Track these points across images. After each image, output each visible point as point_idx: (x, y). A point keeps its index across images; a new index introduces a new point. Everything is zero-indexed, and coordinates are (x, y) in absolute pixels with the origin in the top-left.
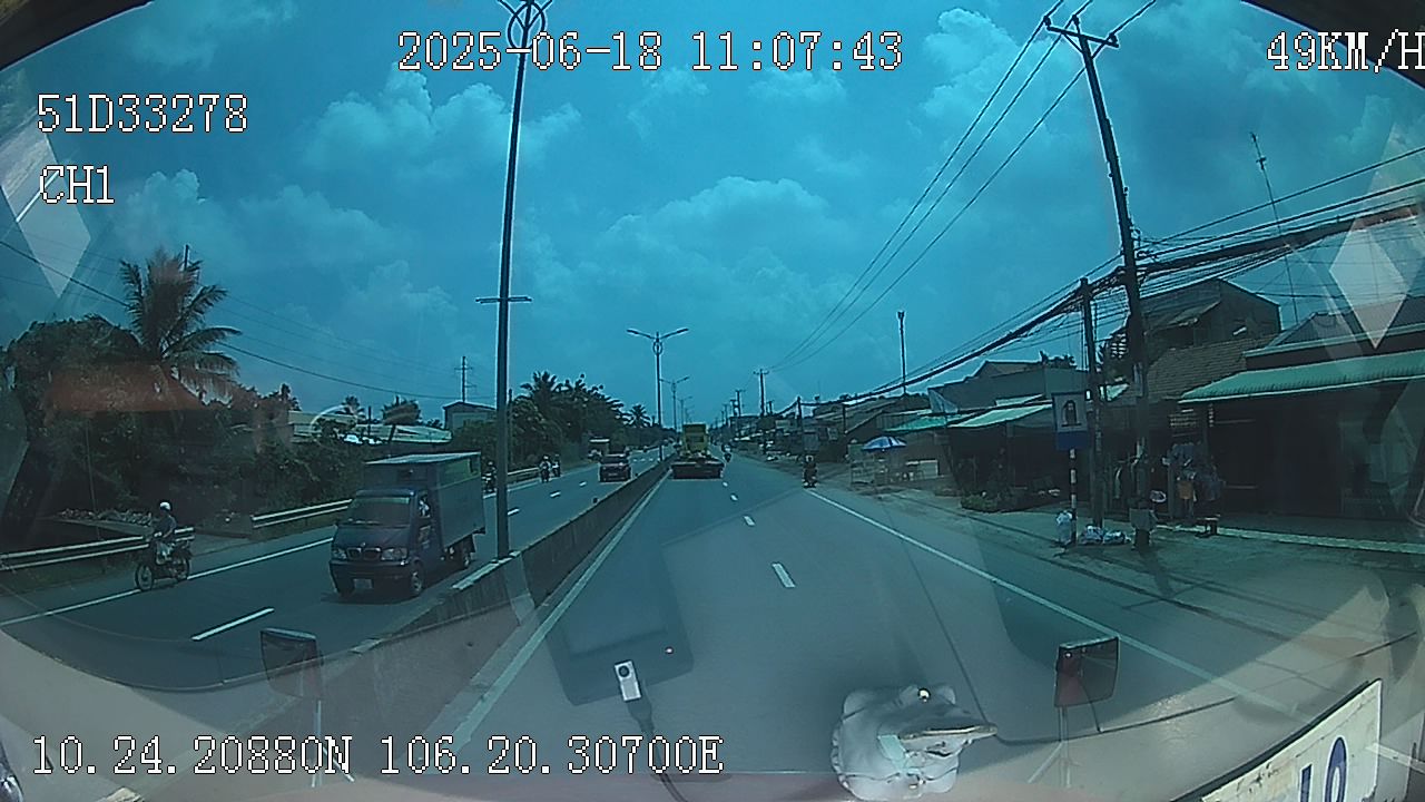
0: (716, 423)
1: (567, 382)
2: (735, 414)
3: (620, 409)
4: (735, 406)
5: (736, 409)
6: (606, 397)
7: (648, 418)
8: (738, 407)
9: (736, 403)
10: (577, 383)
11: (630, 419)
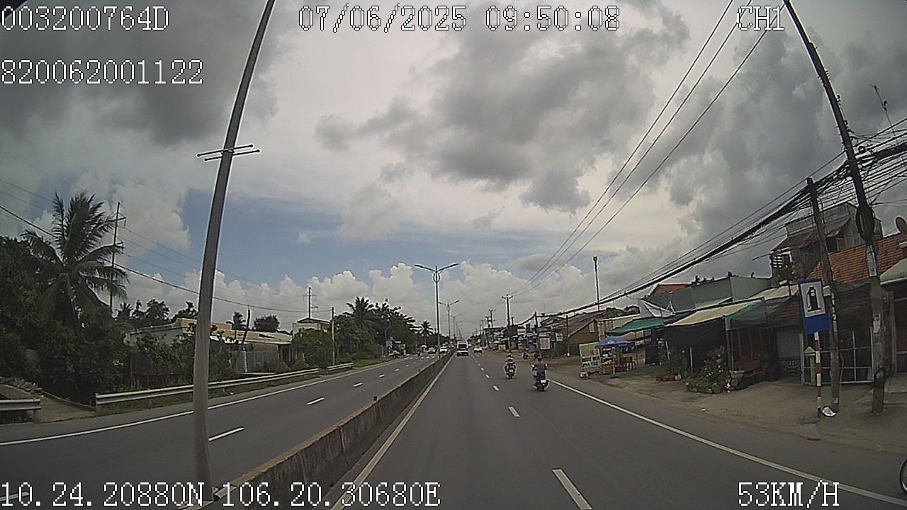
0: (476, 332)
1: (377, 304)
2: (489, 326)
3: (413, 324)
4: (488, 321)
5: (490, 323)
6: (404, 315)
7: (431, 329)
8: (491, 321)
9: (490, 319)
10: (384, 305)
11: (420, 330)
